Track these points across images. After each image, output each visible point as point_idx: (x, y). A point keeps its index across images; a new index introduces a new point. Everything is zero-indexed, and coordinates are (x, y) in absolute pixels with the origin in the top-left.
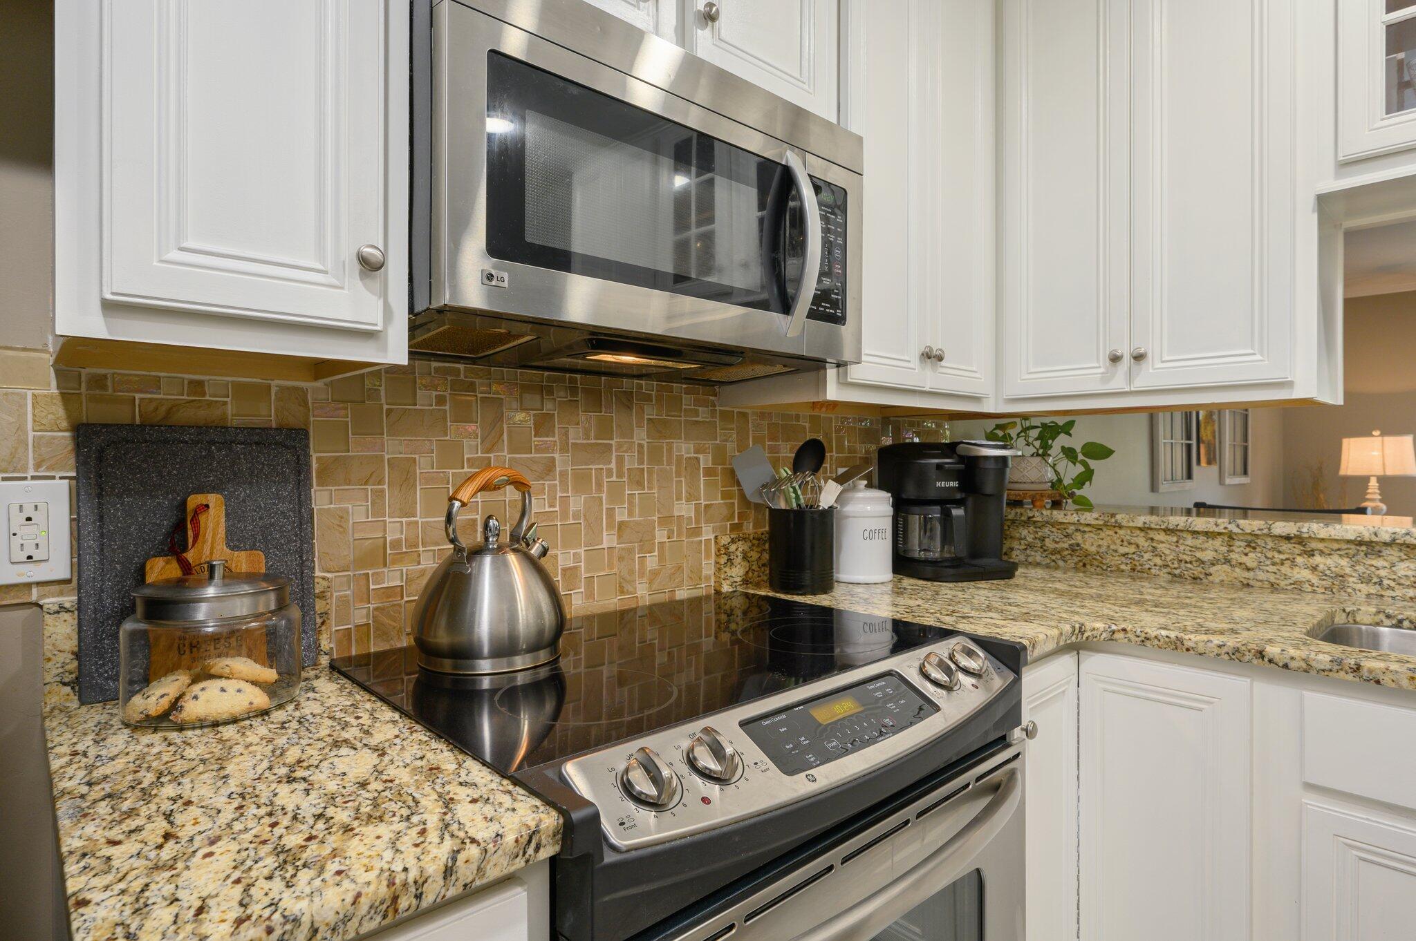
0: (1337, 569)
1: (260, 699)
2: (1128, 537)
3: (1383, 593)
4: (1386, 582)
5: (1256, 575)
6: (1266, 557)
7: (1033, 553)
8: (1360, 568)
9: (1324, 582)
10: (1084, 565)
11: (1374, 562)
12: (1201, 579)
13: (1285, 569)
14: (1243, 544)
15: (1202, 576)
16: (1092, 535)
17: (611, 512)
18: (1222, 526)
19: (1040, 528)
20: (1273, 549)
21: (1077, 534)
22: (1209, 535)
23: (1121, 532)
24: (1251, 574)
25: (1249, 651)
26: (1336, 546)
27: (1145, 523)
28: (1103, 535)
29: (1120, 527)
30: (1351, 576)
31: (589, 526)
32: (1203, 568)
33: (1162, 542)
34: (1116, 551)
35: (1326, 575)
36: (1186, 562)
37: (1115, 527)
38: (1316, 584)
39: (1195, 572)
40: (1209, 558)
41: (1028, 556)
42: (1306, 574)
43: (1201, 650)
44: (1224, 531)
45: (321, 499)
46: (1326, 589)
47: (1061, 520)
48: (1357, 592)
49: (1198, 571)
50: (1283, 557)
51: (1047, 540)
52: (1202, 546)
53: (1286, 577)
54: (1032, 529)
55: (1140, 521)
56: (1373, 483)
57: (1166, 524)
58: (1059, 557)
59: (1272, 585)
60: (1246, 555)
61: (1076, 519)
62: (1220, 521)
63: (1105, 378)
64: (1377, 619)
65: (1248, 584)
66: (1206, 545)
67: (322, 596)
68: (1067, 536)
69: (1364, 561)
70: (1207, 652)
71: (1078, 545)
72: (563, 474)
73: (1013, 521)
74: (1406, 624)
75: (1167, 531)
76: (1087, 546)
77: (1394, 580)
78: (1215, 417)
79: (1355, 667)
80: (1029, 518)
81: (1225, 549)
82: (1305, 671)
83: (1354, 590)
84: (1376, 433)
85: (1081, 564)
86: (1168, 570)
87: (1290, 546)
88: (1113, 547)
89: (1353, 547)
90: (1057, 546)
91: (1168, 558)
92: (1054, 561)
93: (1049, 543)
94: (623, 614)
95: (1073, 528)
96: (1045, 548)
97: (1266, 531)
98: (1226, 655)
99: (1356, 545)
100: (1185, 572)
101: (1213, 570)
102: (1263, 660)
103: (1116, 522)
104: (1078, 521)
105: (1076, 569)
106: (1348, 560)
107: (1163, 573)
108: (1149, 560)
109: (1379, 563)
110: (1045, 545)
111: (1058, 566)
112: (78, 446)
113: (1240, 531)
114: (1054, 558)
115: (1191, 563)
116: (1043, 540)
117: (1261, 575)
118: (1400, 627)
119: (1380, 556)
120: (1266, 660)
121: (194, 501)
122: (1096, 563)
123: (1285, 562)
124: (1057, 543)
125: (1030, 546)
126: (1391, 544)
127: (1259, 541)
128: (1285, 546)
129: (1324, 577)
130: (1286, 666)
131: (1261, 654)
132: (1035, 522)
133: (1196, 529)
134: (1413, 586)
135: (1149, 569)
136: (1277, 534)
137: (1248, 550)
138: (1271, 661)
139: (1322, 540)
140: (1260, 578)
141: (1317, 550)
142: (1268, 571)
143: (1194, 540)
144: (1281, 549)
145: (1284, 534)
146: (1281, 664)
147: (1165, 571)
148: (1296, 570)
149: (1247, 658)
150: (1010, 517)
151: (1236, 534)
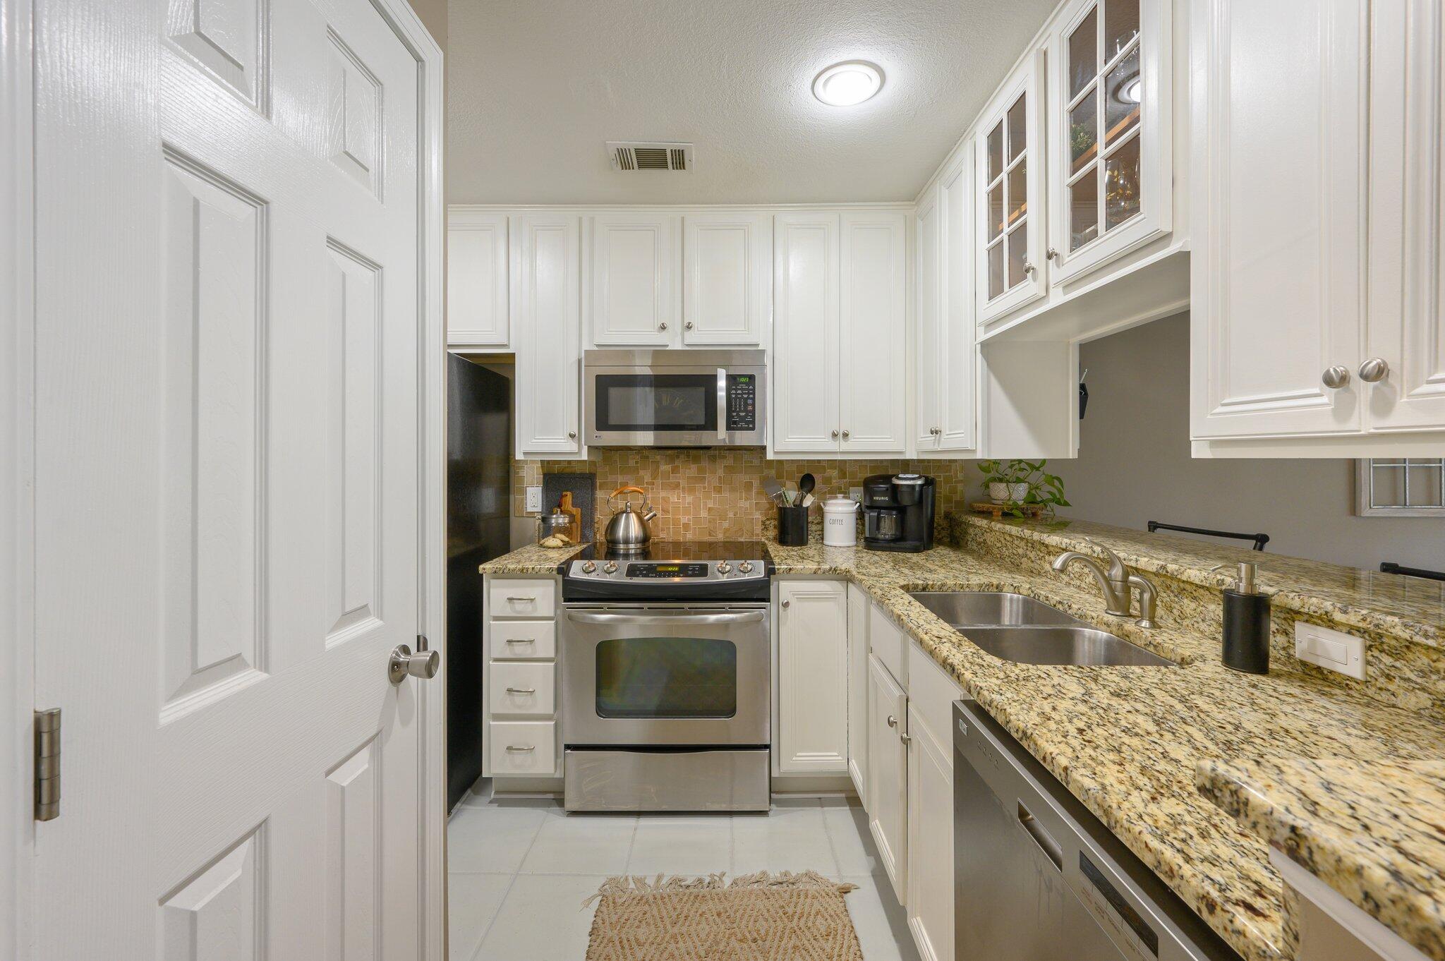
1: (560, 544)
17: (705, 504)
31: (694, 508)
45: (600, 495)
47: (977, 524)
67: (597, 523)
72: (683, 488)
80: (969, 521)
91: (1010, 552)
94: (711, 544)
112: (544, 478)
121: (564, 493)
122: (991, 552)
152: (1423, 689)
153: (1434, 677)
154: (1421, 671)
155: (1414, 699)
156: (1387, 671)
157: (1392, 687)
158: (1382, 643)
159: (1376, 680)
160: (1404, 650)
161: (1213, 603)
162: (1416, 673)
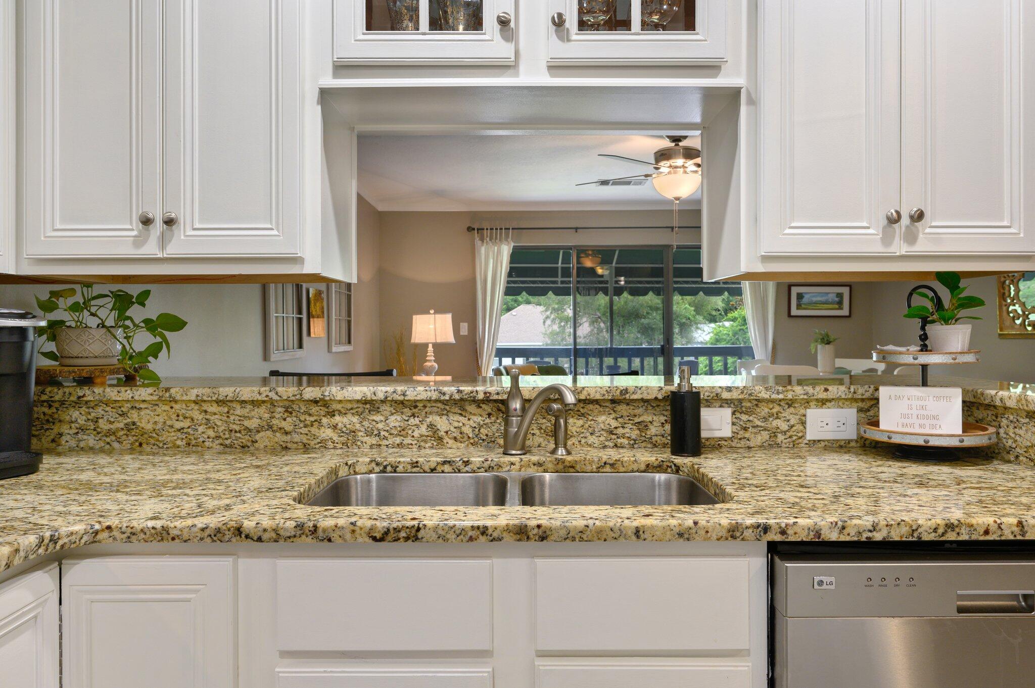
0: (351, 426)
2: (183, 411)
3: (381, 443)
4: (383, 433)
5: (292, 438)
6: (300, 420)
7: (85, 437)
8: (366, 423)
9: (342, 439)
10: (141, 445)
11: (375, 418)
12: (249, 447)
13: (314, 430)
14: (283, 410)
15: (249, 444)
16: (148, 411)
18: (264, 395)
19: (93, 408)
20: (305, 413)
21: (133, 412)
22: (255, 403)
23: (177, 406)
24: (288, 438)
25: (229, 530)
26: (349, 406)
27: (197, 396)
28: (159, 410)
29: (176, 402)
30: (360, 431)
32: (250, 436)
33: (215, 414)
34: (172, 427)
35: (343, 432)
36: (236, 432)
37: (170, 401)
38: (336, 441)
39: (243, 441)
40: (255, 426)
41: (79, 441)
42: (327, 433)
43: (186, 537)
44: (266, 399)
46: (343, 444)
47: (114, 398)
48: (364, 444)
49: (245, 439)
50: (312, 419)
51: (100, 421)
52: (249, 415)
53: (315, 437)
54: (84, 409)
55: (193, 394)
56: (430, 348)
57: (216, 396)
58: (113, 438)
59: (305, 445)
60: (285, 420)
61: (130, 396)
62: (263, 389)
63: (139, 241)
64: (370, 467)
65: (286, 447)
66: (253, 414)
68: (123, 415)
69: (368, 417)
70: (191, 537)
71: (134, 423)
73: (62, 403)
74: (389, 468)
75: (219, 402)
76: (141, 425)
77: (387, 431)
78: (324, 296)
79: (312, 529)
80: (79, 397)
81: (267, 416)
82: (276, 541)
83: (362, 442)
84: (432, 311)
85: (137, 444)
86: (220, 441)
87: (317, 408)
88: (169, 423)
89: (361, 405)
90: (112, 426)
91: (221, 429)
92: (108, 443)
93: (103, 425)
95: (129, 405)
96: (99, 430)
97: (299, 396)
98: (209, 538)
99: (363, 404)
100: (235, 442)
101: (258, 437)
102: (241, 537)
103: (170, 396)
104: (132, 397)
105: (132, 451)
106: (357, 417)
107: (216, 445)
108: (203, 433)
109: (378, 418)
110: (98, 427)
111: (114, 449)
113: (279, 398)
114: (108, 440)
115: (240, 432)
116: (97, 422)
117: (297, 438)
118: (385, 472)
119: (378, 412)
120: (243, 536)
122: (152, 441)
123: (314, 424)
124: (111, 423)
125: (82, 429)
126: (383, 402)
127: (294, 406)
128: (314, 409)
129: (342, 434)
130: (260, 539)
131: (239, 531)
132: (87, 402)
133: (243, 399)
134: (399, 435)
135: (203, 442)
136: (307, 399)
137: (286, 414)
138: (247, 537)
139: (340, 402)
140: (295, 440)
141: (337, 410)
142: (301, 434)
143: (242, 410)
144: (311, 412)
145: (312, 399)
146: (255, 538)
147: (217, 442)
148: (323, 429)
149: (227, 538)
150: (57, 398)
151: (277, 401)
152: (765, 430)
153: (771, 419)
154: (764, 418)
155: (760, 438)
156: (744, 425)
157: (747, 435)
158: (742, 406)
159: (738, 433)
160: (755, 407)
161: (604, 414)
162: (761, 420)
